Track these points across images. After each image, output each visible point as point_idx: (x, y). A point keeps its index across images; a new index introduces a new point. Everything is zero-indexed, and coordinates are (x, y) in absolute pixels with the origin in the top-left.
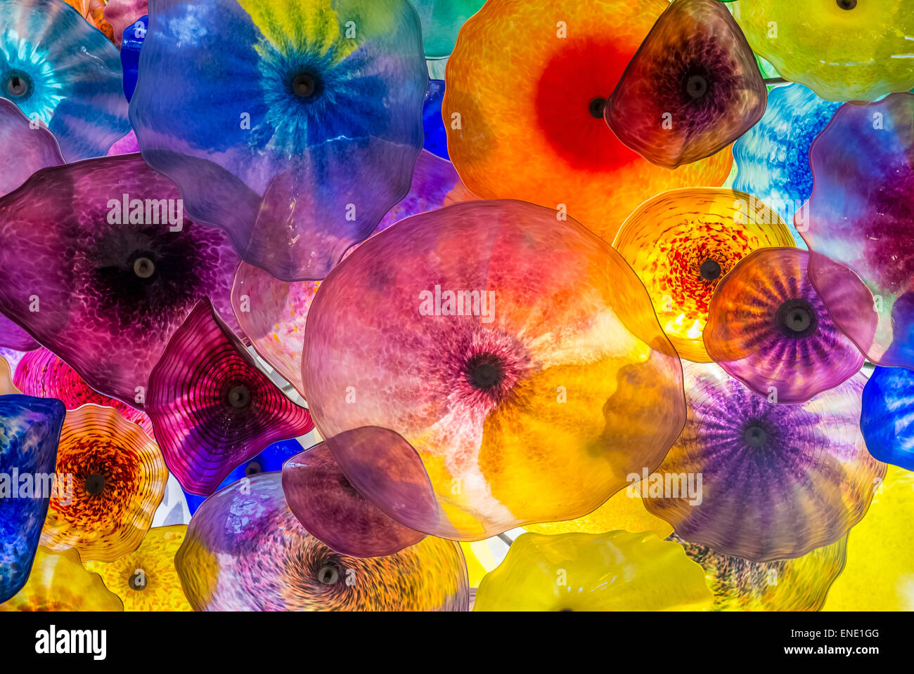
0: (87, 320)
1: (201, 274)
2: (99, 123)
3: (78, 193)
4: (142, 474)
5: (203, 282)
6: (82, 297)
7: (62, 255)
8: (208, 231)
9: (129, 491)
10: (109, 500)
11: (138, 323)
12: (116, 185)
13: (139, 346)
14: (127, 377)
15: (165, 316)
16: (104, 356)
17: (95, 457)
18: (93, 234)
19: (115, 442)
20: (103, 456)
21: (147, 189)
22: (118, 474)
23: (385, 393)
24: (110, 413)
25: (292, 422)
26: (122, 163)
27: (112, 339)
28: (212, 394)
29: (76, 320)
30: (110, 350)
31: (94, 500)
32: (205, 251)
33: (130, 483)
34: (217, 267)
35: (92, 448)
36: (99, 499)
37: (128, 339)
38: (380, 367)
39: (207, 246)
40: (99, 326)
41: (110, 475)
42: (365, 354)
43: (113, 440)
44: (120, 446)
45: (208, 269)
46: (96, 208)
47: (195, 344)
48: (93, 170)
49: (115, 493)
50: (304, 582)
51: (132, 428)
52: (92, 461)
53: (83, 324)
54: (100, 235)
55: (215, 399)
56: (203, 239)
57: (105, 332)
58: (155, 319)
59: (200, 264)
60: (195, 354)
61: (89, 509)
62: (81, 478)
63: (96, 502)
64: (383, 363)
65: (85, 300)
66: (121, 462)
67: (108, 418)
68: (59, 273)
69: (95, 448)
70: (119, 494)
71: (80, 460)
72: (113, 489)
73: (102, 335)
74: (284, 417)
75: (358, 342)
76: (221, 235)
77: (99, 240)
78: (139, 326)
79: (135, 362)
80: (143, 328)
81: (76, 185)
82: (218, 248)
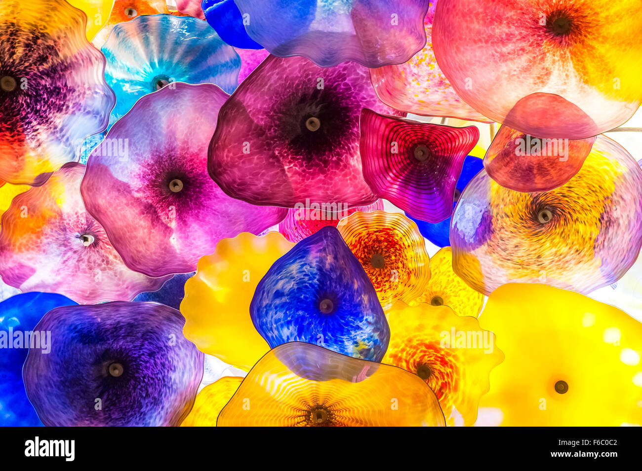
0: (304, 176)
1: (347, 104)
2: (221, 73)
3: (249, 106)
4: (400, 235)
5: (352, 107)
6: (292, 165)
7: (265, 149)
8: (334, 76)
9: (400, 250)
10: (393, 263)
11: (333, 157)
12: (267, 87)
13: (342, 170)
14: (348, 192)
15: (344, 142)
16: (328, 189)
17: (366, 247)
18: (273, 125)
19: (371, 230)
20: (370, 243)
21: (285, 76)
22: (386, 247)
23: (514, 75)
24: (357, 216)
25: (464, 142)
26: (261, 72)
27: (325, 177)
28: (405, 163)
29: (299, 181)
30: (328, 184)
31: (384, 270)
32: (341, 89)
33: (397, 246)
34: (353, 93)
35: (360, 243)
36: (387, 268)
37: (334, 171)
38: (500, 64)
39: (340, 85)
40: (313, 175)
41: (382, 251)
42: (486, 62)
43: (370, 230)
44: (375, 230)
45: (349, 97)
46: (265, 108)
47: (375, 141)
48: (248, 89)
49: (393, 258)
50: (533, 231)
51: (376, 215)
52: (366, 250)
53: (303, 180)
54: (278, 122)
55: (409, 164)
56: (335, 82)
57: (318, 176)
58: (340, 148)
59: (342, 99)
60: (380, 147)
61: (385, 277)
62: (367, 264)
63: (386, 271)
64: (500, 61)
65: (295, 165)
66: (383, 238)
67: (358, 219)
68: (271, 160)
69: (363, 242)
70: (396, 256)
71: (359, 255)
72: (390, 256)
73: (318, 178)
74: (457, 144)
75: (477, 59)
76: (343, 73)
77: (278, 126)
78: (334, 159)
79: (347, 180)
80: (337, 158)
81: (245, 104)
82: (346, 81)
